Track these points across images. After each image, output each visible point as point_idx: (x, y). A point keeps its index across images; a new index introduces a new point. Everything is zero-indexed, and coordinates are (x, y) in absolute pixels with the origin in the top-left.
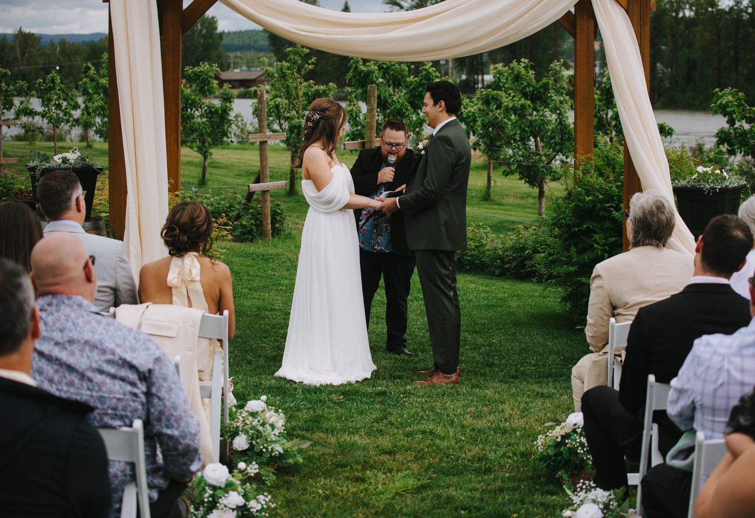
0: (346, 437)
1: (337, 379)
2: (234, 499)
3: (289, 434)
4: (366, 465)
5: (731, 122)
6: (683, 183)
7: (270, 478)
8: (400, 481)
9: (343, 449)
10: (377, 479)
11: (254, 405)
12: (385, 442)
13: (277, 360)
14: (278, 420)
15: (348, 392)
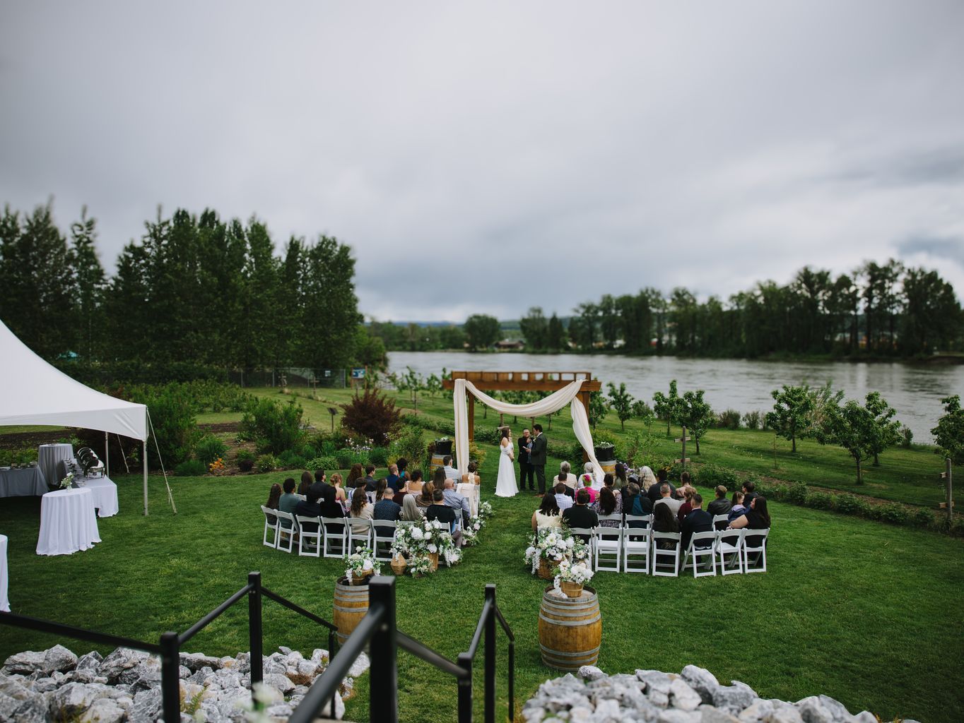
0: (506, 510)
1: (509, 496)
2: (479, 521)
3: (493, 509)
4: (508, 516)
5: (659, 403)
6: (597, 446)
7: (488, 518)
8: (513, 519)
9: (505, 512)
10: (510, 519)
11: (485, 503)
12: (514, 511)
13: (495, 490)
14: (490, 506)
15: (511, 499)
